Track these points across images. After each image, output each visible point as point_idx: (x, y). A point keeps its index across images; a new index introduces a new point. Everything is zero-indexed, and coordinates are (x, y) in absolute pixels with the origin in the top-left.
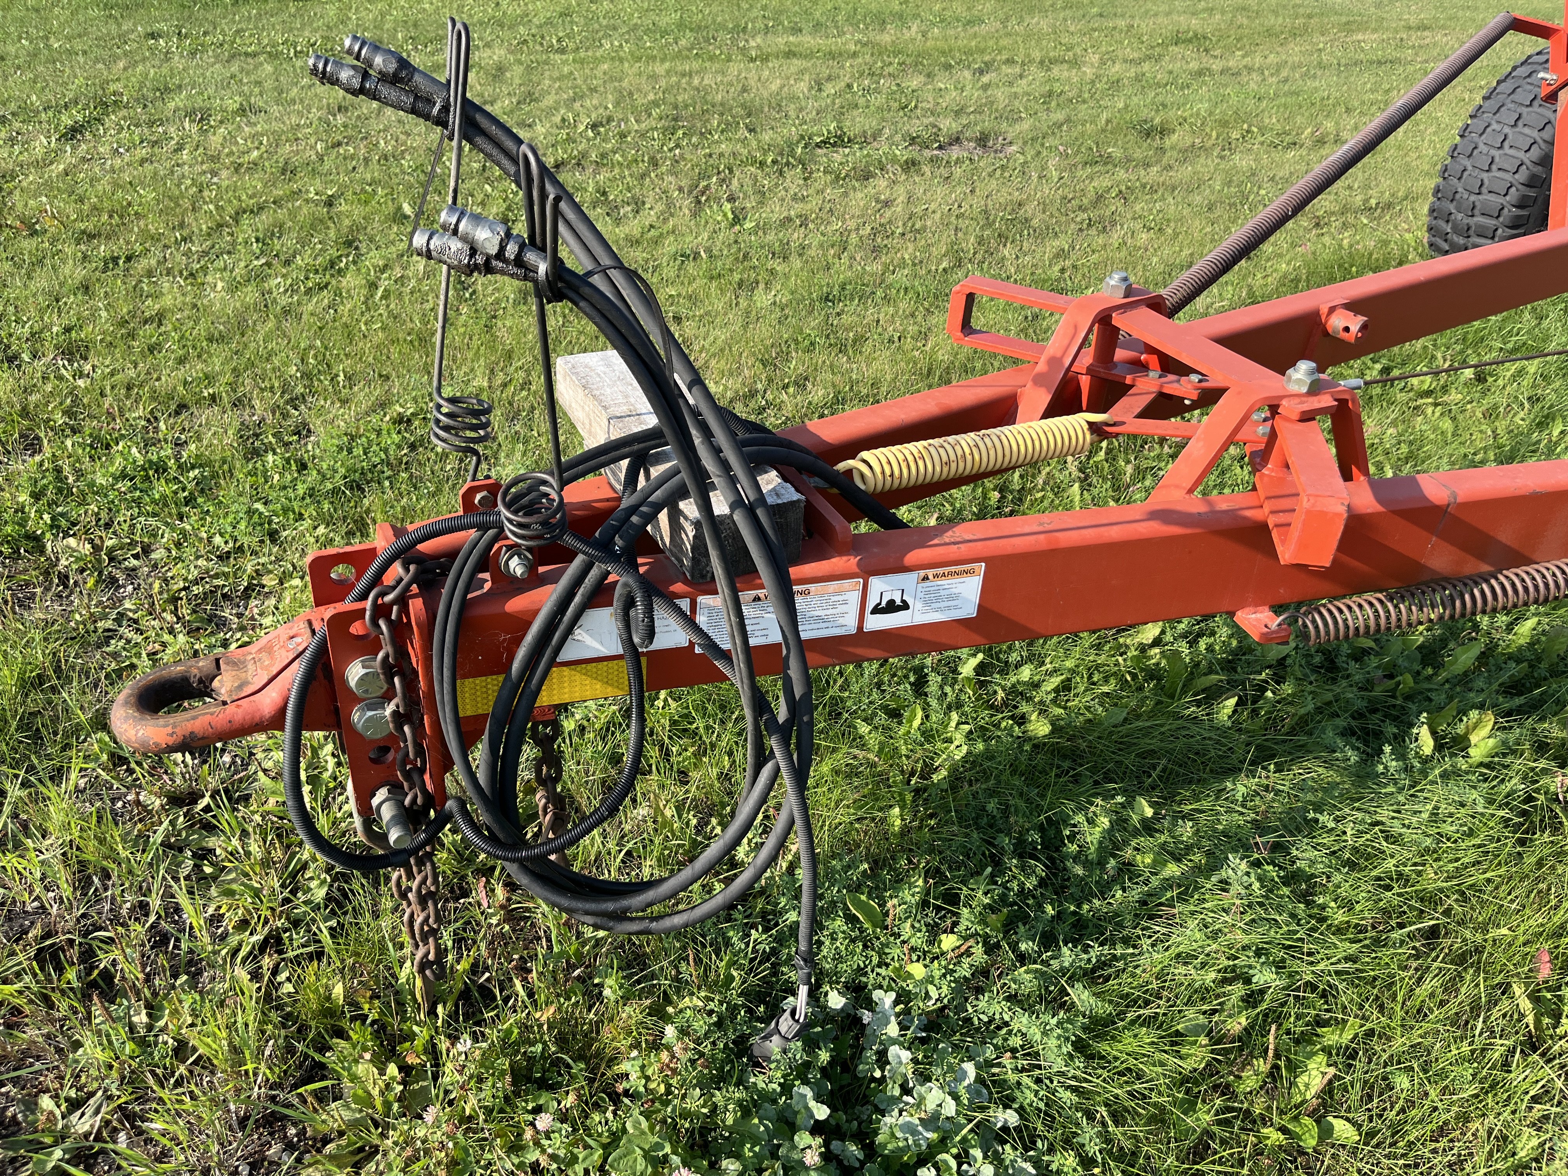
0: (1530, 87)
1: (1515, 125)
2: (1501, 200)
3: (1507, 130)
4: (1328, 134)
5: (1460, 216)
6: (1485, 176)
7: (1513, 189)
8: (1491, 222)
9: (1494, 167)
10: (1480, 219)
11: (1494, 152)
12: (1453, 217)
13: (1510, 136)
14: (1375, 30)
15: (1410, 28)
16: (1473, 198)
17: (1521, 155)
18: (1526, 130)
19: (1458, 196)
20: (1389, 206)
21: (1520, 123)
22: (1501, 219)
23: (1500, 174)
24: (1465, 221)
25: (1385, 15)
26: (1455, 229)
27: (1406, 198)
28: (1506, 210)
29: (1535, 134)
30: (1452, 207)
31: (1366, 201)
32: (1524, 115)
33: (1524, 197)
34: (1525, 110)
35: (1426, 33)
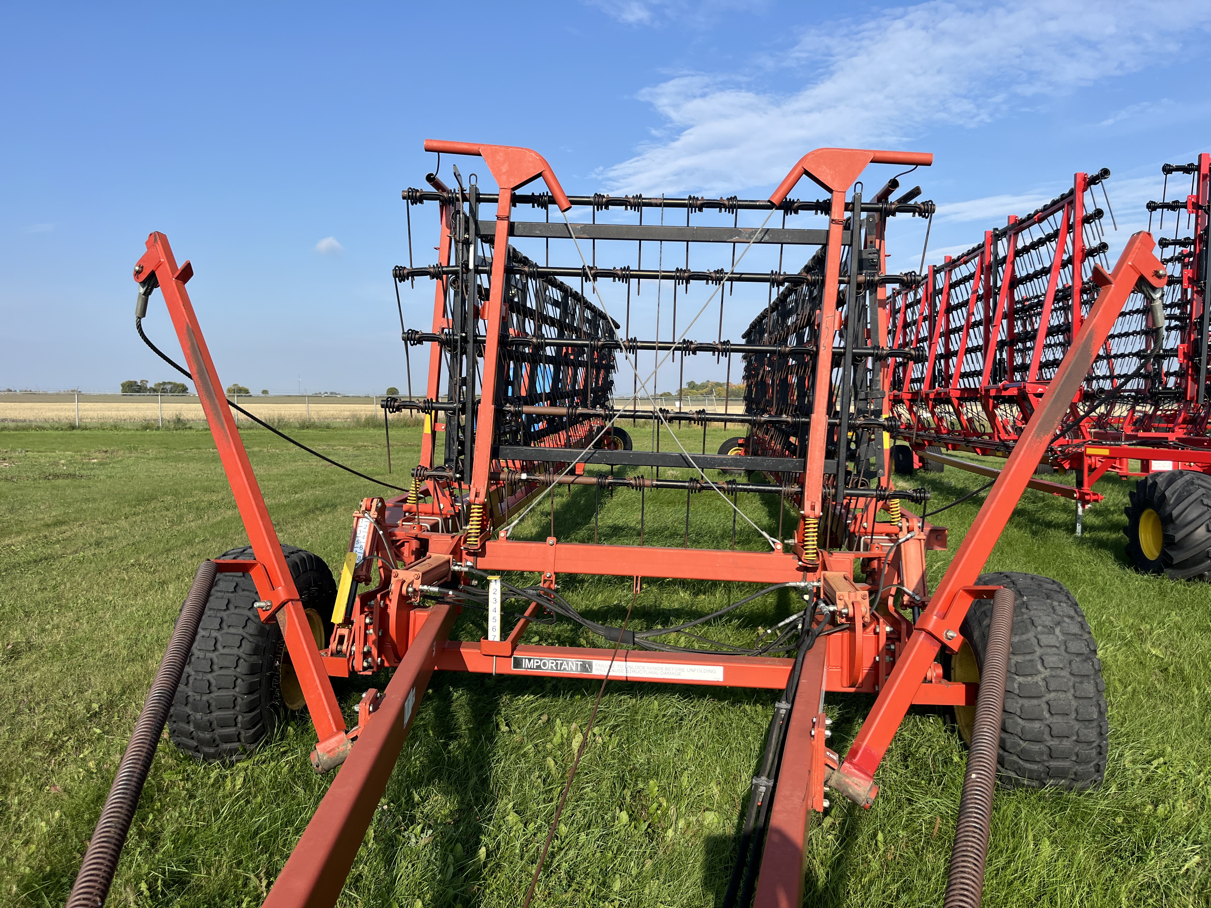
0: (219, 594)
1: (221, 628)
2: (231, 693)
3: (214, 634)
4: (18, 643)
5: (199, 716)
6: (210, 677)
7: (239, 681)
8: (230, 713)
9: (215, 667)
10: (216, 714)
11: (209, 655)
12: (192, 718)
13: (220, 638)
14: (19, 533)
15: (48, 526)
16: (205, 698)
17: (235, 651)
18: (232, 630)
19: (190, 699)
20: (111, 705)
21: (224, 625)
22: (238, 708)
23: (223, 672)
24: (206, 718)
25: (21, 518)
26: (198, 727)
27: (123, 693)
28: (239, 699)
29: (241, 631)
30: (188, 710)
31: (88, 709)
32: (225, 618)
33: (251, 684)
34: (224, 614)
35: (64, 528)
